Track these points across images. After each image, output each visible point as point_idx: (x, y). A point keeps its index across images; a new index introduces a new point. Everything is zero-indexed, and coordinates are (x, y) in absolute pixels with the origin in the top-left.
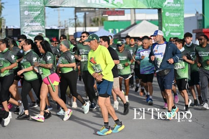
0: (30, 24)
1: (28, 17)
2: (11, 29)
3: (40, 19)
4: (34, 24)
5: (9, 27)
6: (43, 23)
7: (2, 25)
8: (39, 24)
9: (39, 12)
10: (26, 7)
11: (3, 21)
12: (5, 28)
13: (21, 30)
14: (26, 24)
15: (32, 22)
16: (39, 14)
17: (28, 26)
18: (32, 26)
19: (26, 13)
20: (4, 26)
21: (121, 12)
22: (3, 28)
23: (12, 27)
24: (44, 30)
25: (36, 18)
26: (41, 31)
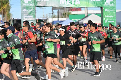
0: (27, 17)
1: (26, 12)
2: (15, 20)
3: (32, 14)
4: (29, 17)
5: (14, 19)
6: (34, 16)
7: (11, 17)
8: (32, 17)
9: (32, 10)
10: (25, 7)
11: (11, 15)
12: (12, 19)
13: (22, 20)
14: (24, 17)
15: (28, 15)
16: (32, 11)
17: (25, 18)
18: (28, 18)
19: (25, 10)
20: (11, 18)
21: (79, 9)
22: (11, 19)
23: (16, 19)
24: (35, 20)
25: (30, 13)
26: (33, 21)
